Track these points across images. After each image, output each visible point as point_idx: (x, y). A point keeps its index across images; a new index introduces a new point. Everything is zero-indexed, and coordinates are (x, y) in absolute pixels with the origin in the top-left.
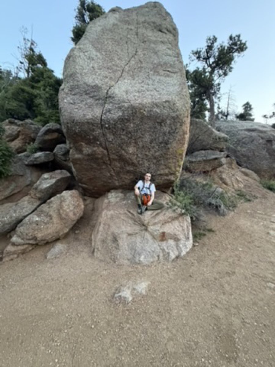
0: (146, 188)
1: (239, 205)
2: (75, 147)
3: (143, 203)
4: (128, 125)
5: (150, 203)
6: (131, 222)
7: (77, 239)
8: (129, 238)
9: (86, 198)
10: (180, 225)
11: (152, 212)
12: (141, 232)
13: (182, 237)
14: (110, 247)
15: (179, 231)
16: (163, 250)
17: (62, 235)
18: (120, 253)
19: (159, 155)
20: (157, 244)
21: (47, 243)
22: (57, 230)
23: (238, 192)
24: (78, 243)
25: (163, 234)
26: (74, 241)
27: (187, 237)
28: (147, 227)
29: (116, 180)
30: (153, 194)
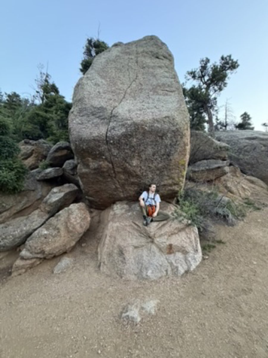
0: (151, 199)
1: (248, 214)
2: (83, 163)
3: (148, 215)
4: (132, 140)
5: (155, 214)
6: (136, 234)
7: (83, 253)
8: (135, 250)
9: (92, 210)
10: (187, 236)
12: (147, 244)
13: (190, 249)
14: (116, 261)
15: (186, 243)
16: (171, 264)
17: (69, 248)
18: (126, 267)
19: (162, 167)
20: (165, 257)
21: (55, 257)
22: (64, 244)
23: (246, 201)
24: (84, 257)
25: (170, 246)
26: (80, 254)
27: (195, 249)
28: (153, 239)
29: (121, 192)
30: (158, 204)
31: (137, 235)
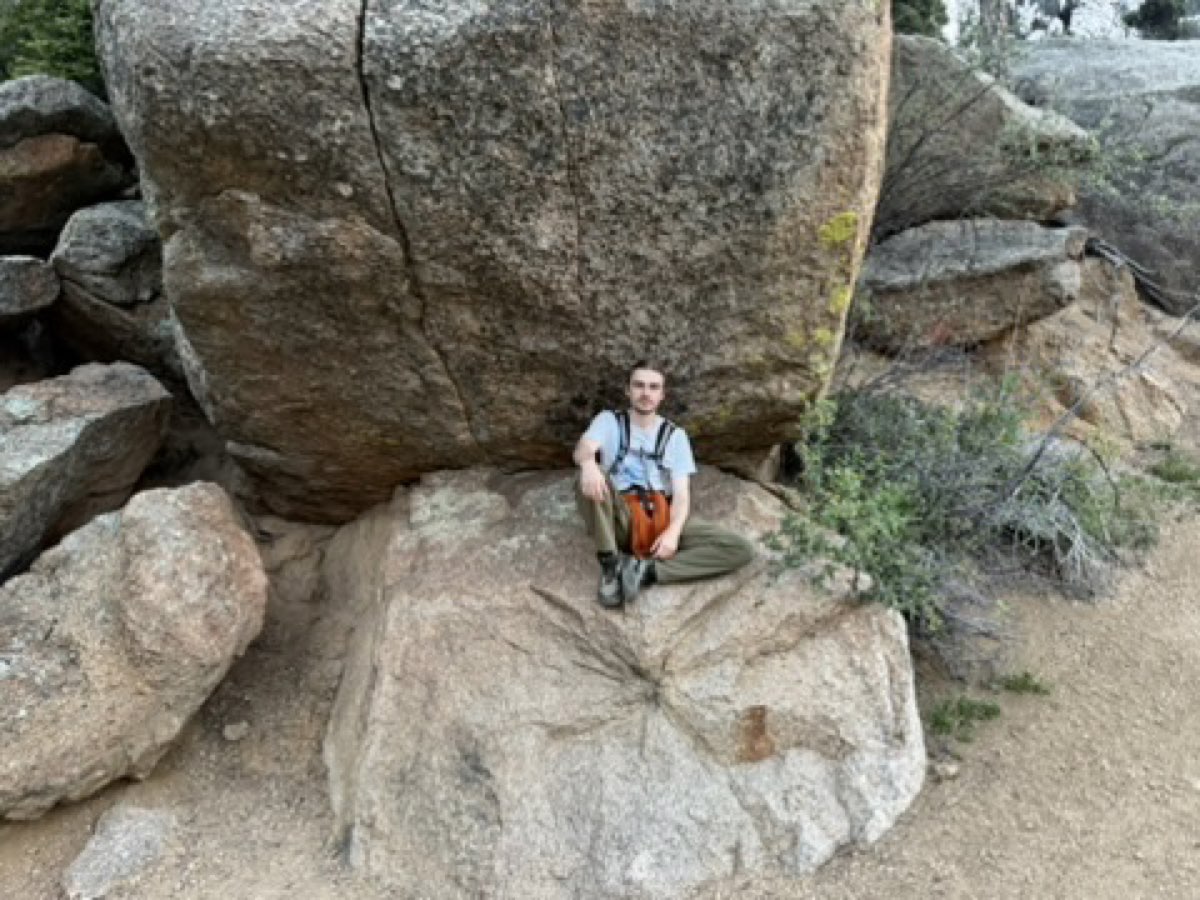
0: (641, 454)
3: (626, 547)
4: (530, 75)
5: (668, 542)
6: (561, 655)
7: (234, 774)
8: (553, 752)
9: (269, 524)
10: (851, 663)
11: (685, 590)
12: (621, 712)
13: (863, 730)
14: (445, 815)
15: (842, 696)
16: (761, 813)
17: (144, 756)
19: (710, 258)
20: (724, 779)
21: (62, 806)
22: (114, 730)
24: (246, 798)
25: (757, 718)
26: (219, 786)
27: (892, 727)
28: (657, 684)
29: (455, 414)
30: (681, 487)
31: (564, 662)
